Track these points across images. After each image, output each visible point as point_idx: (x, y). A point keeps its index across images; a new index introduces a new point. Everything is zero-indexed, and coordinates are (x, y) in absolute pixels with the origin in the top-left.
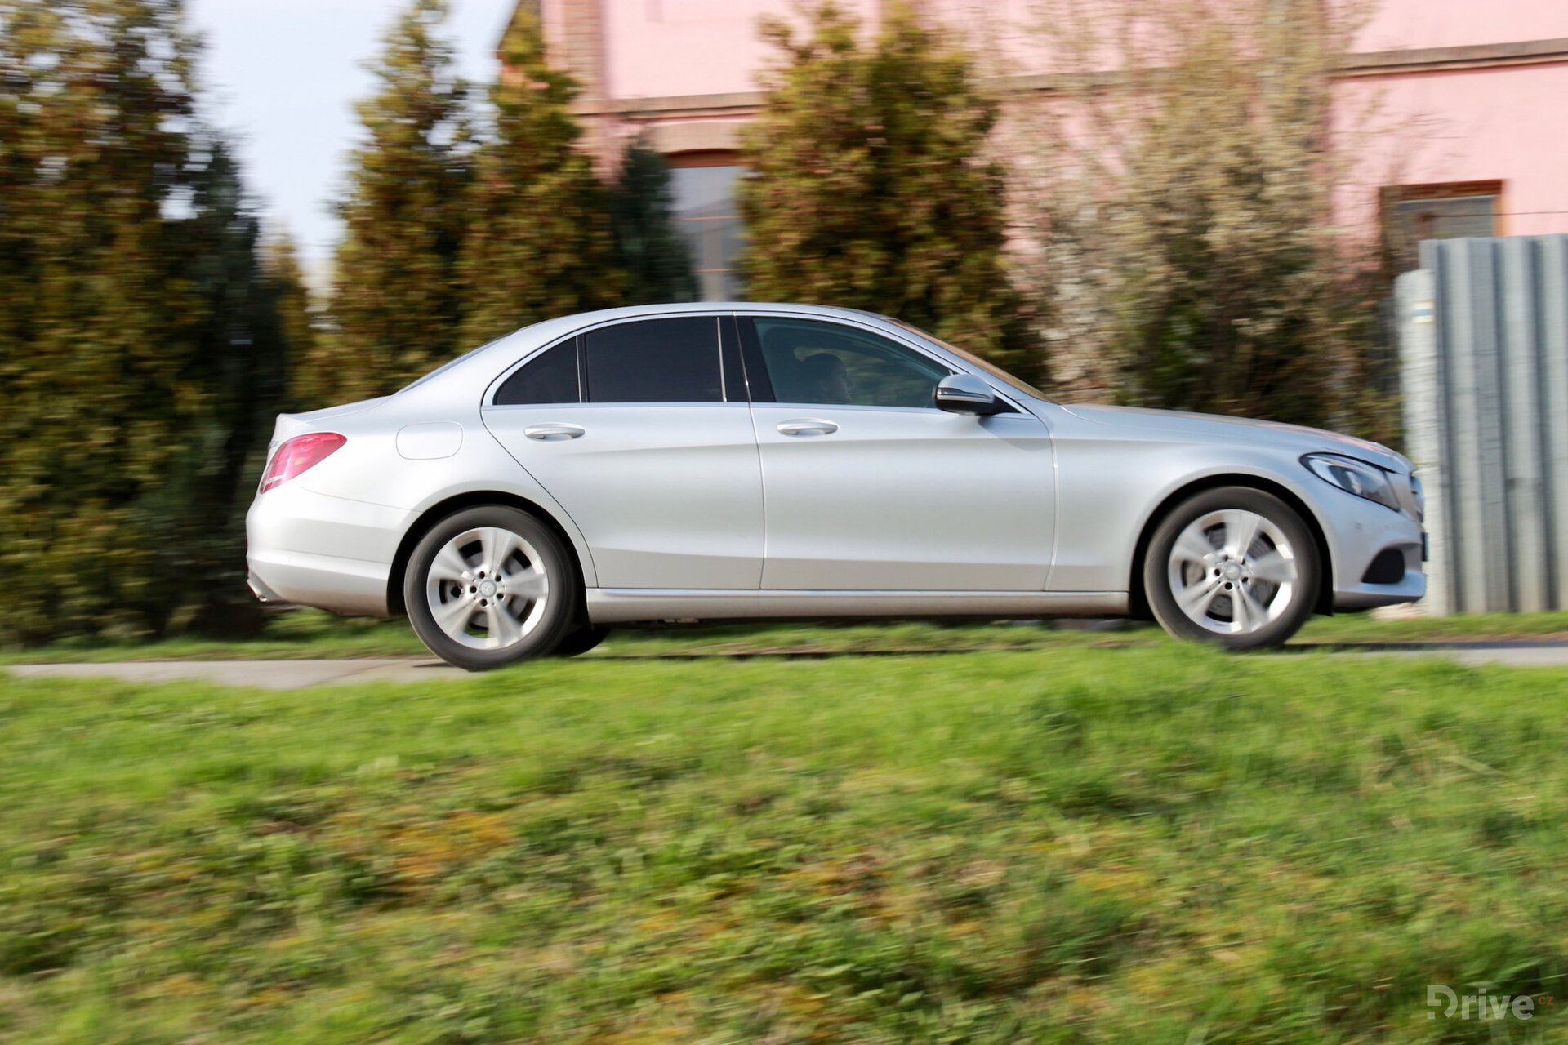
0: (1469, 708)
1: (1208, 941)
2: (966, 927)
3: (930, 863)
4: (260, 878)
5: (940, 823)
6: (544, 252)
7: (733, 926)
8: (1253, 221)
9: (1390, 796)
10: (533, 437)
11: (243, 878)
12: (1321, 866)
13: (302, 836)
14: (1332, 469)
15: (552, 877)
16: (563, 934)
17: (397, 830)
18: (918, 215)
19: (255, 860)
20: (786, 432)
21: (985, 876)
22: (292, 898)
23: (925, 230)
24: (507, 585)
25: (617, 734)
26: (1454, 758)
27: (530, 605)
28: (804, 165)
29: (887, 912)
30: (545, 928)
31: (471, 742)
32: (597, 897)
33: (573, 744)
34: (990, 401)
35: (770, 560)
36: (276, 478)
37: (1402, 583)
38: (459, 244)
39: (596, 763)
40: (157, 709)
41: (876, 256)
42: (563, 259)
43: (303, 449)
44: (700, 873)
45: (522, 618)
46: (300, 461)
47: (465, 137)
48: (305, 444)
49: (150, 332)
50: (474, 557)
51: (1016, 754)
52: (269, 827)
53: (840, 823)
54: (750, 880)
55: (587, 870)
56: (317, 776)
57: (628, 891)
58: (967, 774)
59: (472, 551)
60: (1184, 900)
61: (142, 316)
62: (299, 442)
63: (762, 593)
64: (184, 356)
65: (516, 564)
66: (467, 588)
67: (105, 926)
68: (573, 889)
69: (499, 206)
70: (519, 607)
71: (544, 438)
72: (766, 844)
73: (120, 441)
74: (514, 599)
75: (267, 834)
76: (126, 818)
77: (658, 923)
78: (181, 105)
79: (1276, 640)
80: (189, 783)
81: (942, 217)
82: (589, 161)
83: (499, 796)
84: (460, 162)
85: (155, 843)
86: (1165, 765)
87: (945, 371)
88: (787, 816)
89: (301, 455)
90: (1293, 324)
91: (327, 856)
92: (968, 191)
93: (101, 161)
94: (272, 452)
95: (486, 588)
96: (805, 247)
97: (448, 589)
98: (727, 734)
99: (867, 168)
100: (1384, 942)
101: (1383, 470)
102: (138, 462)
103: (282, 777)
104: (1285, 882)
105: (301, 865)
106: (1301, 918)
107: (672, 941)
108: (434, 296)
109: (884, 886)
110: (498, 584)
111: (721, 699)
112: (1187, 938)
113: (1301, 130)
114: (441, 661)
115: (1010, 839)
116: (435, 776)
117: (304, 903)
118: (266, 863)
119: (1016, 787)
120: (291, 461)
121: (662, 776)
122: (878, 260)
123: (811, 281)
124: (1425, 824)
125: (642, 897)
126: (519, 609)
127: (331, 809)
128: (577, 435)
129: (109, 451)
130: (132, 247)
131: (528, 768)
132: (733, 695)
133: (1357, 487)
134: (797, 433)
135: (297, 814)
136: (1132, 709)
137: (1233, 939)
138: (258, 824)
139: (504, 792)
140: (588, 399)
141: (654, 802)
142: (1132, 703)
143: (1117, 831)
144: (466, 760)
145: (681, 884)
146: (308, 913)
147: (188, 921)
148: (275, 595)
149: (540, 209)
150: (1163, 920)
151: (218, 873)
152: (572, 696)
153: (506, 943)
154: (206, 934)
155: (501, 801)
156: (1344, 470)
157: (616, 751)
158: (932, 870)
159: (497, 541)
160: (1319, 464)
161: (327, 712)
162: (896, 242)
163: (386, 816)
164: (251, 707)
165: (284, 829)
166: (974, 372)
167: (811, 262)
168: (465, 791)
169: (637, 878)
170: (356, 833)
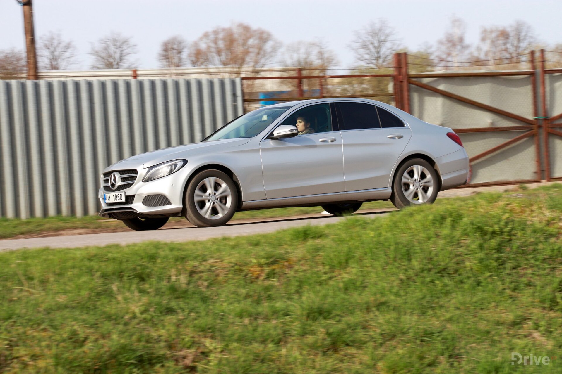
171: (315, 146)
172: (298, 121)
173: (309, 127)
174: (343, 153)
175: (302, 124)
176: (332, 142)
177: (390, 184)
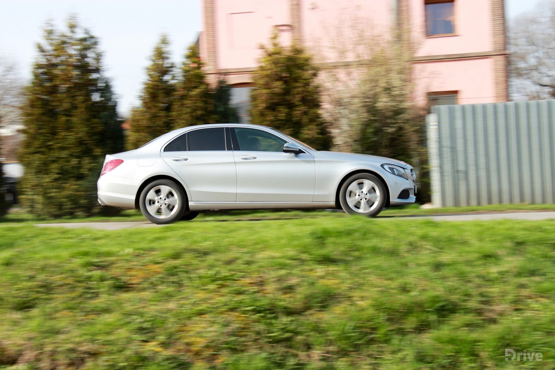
0: (434, 233)
1: (355, 299)
2: (288, 295)
3: (279, 278)
4: (89, 283)
5: (282, 266)
6: (195, 110)
7: (222, 296)
8: (391, 101)
9: (409, 257)
10: (174, 160)
11: (85, 283)
12: (388, 277)
13: (103, 271)
14: (389, 168)
15: (173, 282)
16: (174, 299)
17: (130, 269)
18: (297, 99)
19: (89, 278)
20: (243, 159)
21: (294, 281)
22: (98, 288)
23: (299, 103)
24: (167, 201)
25: (196, 242)
26: (429, 247)
27: (173, 207)
28: (267, 86)
29: (265, 292)
30: (169, 296)
31: (155, 245)
32: (186, 288)
33: (183, 245)
34: (298, 150)
35: (239, 193)
36: (105, 172)
37: (409, 199)
38: (171, 108)
39: (187, 250)
40: (73, 236)
41: (286, 110)
42: (199, 112)
43: (113, 164)
44: (214, 281)
45: (171, 210)
46: (111, 167)
47: (173, 78)
48: (113, 162)
49: (87, 133)
50: (159, 193)
51: (305, 247)
52: (94, 269)
53: (254, 267)
54: (228, 283)
55: (181, 280)
56: (109, 254)
57: (193, 286)
58: (291, 252)
59: (158, 192)
60: (349, 287)
61: (85, 129)
62: (111, 162)
63: (236, 202)
64: (97, 139)
65: (170, 196)
66: (157, 202)
67: (46, 297)
68: (179, 286)
69: (183, 97)
70: (171, 207)
71: (177, 160)
72: (233, 273)
73: (80, 163)
74: (169, 205)
75: (92, 271)
76: (55, 266)
77: (202, 295)
78: (97, 70)
79: (374, 215)
80: (73, 256)
81: (304, 100)
82: (208, 85)
83: (159, 260)
84: (171, 86)
85: (62, 273)
86: (349, 250)
87: (286, 142)
88: (239, 265)
89: (112, 165)
90: (401, 129)
91: (110, 276)
92: (310, 92)
93: (75, 86)
94: (104, 165)
95: (162, 202)
96: (267, 108)
97: (152, 202)
98: (225, 242)
99: (284, 86)
100: (404, 298)
101: (404, 168)
102: (84, 169)
103: (99, 254)
104: (378, 282)
105: (102, 279)
106: (382, 292)
107: (204, 300)
108: (165, 123)
109: (266, 284)
110: (165, 201)
111: (228, 232)
112: (349, 298)
113: (403, 76)
114: (150, 222)
115: (303, 270)
116: (143, 254)
117: (102, 290)
118: (92, 279)
119: (304, 256)
120: (109, 167)
121: (206, 253)
123: (267, 118)
124: (418, 265)
125: (198, 287)
126: (170, 208)
127: (112, 263)
128: (186, 160)
129: (77, 165)
130: (83, 110)
131: (169, 252)
132: (231, 231)
133: (396, 173)
134: (246, 159)
135: (102, 265)
136: (339, 234)
137: (362, 298)
138: (90, 268)
139: (162, 258)
140: (189, 150)
141: (203, 261)
142: (340, 232)
143: (332, 268)
144: (152, 249)
145: (207, 284)
146: (103, 293)
147: (69, 295)
148: (105, 203)
149: (193, 98)
150: (343, 293)
151: (79, 282)
152: (186, 232)
153: (158, 301)
154: (73, 299)
155: (161, 261)
156: (393, 168)
157: (194, 247)
158: (280, 279)
159: (165, 189)
160: (386, 167)
161: (120, 236)
162: (291, 106)
163: (127, 265)
164: (100, 235)
165: (99, 269)
166: (294, 142)
168: (151, 258)
169: (197, 282)
170: (118, 270)
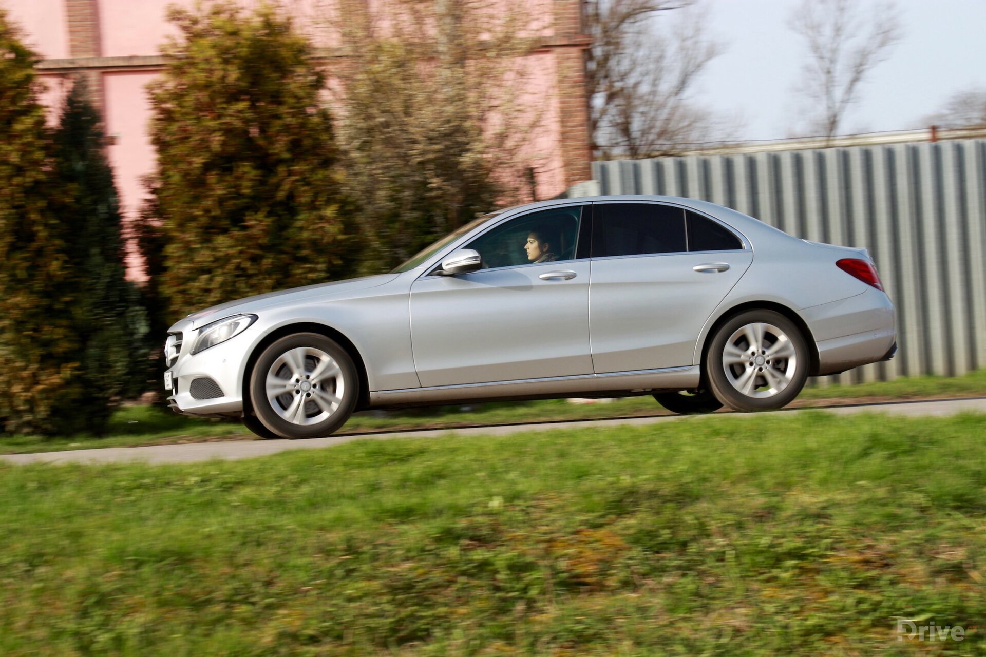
18: (280, 147)
23: (286, 155)
52: (471, 544)
81: (295, 146)
92: (312, 130)
99: (248, 115)
122: (255, 176)
162: (267, 164)
165: (480, 545)
167: (212, 178)
170: (524, 546)
171: (529, 288)
172: (529, 239)
173: (547, 252)
174: (590, 300)
175: (536, 244)
176: (567, 279)
177: (697, 360)
